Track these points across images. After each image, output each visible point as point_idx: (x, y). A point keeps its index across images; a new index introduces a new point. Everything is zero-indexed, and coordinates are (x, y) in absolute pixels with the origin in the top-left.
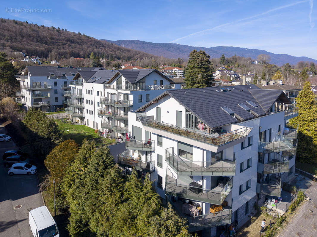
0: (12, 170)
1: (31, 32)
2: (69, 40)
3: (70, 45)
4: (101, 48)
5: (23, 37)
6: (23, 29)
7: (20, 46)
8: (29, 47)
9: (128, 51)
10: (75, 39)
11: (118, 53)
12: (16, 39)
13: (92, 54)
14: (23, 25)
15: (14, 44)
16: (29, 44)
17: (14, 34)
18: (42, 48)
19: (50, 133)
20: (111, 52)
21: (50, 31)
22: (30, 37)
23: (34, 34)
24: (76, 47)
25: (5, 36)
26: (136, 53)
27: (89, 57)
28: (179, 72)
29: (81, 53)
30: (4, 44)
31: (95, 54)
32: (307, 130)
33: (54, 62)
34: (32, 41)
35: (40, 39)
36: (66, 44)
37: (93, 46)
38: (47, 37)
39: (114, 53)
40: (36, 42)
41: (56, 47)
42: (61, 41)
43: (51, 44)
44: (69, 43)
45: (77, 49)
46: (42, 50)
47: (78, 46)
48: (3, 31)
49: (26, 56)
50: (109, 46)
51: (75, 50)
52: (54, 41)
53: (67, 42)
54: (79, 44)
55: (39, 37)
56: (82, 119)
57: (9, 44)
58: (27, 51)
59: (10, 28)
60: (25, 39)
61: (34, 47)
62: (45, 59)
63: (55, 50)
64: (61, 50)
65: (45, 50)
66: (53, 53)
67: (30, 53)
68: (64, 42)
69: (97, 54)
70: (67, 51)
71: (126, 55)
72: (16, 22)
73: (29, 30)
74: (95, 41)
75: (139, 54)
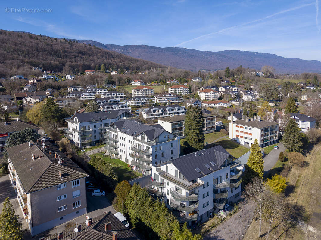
0: (94, 194)
1: (46, 46)
2: (80, 52)
3: (82, 58)
4: (110, 59)
5: (39, 52)
6: (38, 44)
7: (37, 61)
8: (45, 62)
9: (137, 61)
10: (86, 50)
11: (127, 65)
12: (32, 54)
13: (102, 66)
14: (38, 39)
15: (31, 59)
16: (45, 59)
17: (31, 49)
18: (56, 62)
19: (111, 174)
20: (120, 62)
21: (62, 44)
22: (45, 51)
23: (48, 48)
24: (87, 59)
25: (22, 52)
26: (144, 63)
27: (100, 69)
28: (185, 90)
29: (92, 65)
30: (23, 60)
31: (105, 65)
32: (256, 168)
33: (69, 77)
34: (47, 55)
35: (55, 54)
36: (78, 56)
37: (103, 57)
38: (60, 51)
39: (122, 64)
40: (51, 56)
41: (69, 60)
42: (73, 54)
43: (64, 57)
44: (80, 55)
45: (88, 61)
46: (57, 65)
47: (89, 58)
48: (20, 47)
49: (43, 71)
50: (118, 56)
51: (87, 63)
52: (67, 54)
53: (79, 54)
54: (90, 56)
55: (53, 51)
56: (117, 154)
57: (26, 60)
58: (43, 65)
59: (27, 43)
60: (40, 54)
61: (49, 61)
62: (59, 73)
63: (68, 63)
64: (74, 63)
65: (60, 63)
66: (67, 67)
67: (47, 68)
68: (76, 54)
69: (107, 65)
70: (79, 63)
71: (134, 65)
72: (31, 36)
73: (43, 44)
74: (104, 52)
75: (147, 63)
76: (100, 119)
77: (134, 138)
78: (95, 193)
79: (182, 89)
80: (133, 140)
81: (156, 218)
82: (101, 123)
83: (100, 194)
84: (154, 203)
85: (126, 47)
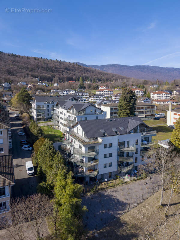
1: (44, 65)
2: (66, 69)
3: (67, 72)
4: (87, 73)
5: (39, 68)
6: (38, 63)
7: (36, 74)
8: (42, 75)
9: (107, 74)
10: (70, 67)
11: (99, 77)
12: (35, 69)
13: (81, 77)
14: (39, 60)
15: (33, 73)
16: (42, 73)
17: (34, 67)
18: (49, 75)
19: (38, 134)
20: (95, 75)
21: (55, 63)
22: (43, 68)
23: (45, 66)
24: (70, 73)
25: (29, 68)
26: (113, 76)
27: (79, 80)
29: (74, 77)
30: (28, 73)
31: (83, 77)
33: (56, 85)
34: (44, 70)
35: (49, 69)
36: (64, 71)
37: (82, 72)
38: (52, 67)
39: (96, 77)
40: (46, 71)
41: (58, 74)
42: (61, 70)
43: (55, 72)
44: (66, 70)
45: (71, 74)
47: (72, 72)
48: (27, 65)
49: (40, 81)
50: (93, 71)
51: (70, 76)
52: (57, 69)
53: (65, 70)
54: (73, 71)
55: (48, 67)
56: (59, 126)
57: (30, 73)
58: (41, 77)
59: (32, 62)
60: (39, 70)
61: (44, 75)
62: (50, 82)
63: (57, 76)
64: (61, 76)
65: (51, 76)
66: (56, 78)
67: (42, 79)
68: (63, 70)
69: (85, 77)
70: (65, 76)
71: (105, 77)
72: (35, 58)
73: (42, 63)
74: (83, 68)
75: (116, 76)
76: (53, 101)
77: (67, 112)
78: (24, 147)
79: (138, 91)
80: (66, 113)
81: (49, 166)
82: (53, 104)
83: (27, 149)
84: (54, 155)
85: (103, 67)
